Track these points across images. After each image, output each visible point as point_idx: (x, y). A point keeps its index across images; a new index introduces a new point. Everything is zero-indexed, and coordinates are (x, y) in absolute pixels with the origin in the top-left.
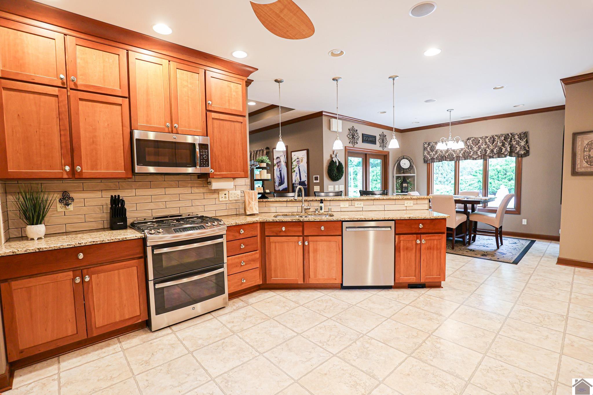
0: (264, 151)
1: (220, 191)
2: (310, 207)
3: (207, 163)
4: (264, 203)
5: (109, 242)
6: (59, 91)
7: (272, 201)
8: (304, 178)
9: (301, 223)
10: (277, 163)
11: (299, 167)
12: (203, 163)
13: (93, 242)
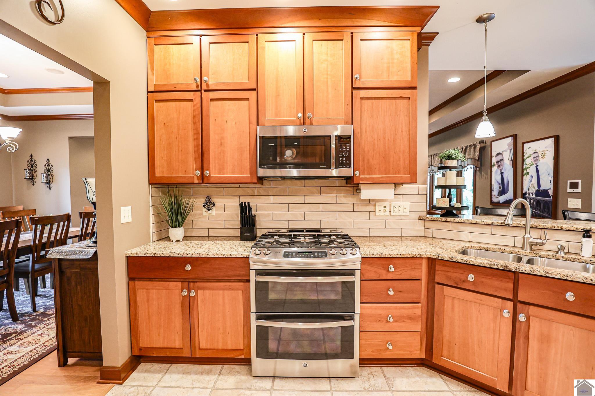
0: (476, 146)
1: (377, 202)
2: (544, 242)
3: (348, 162)
4: (449, 224)
5: (214, 256)
6: (194, 94)
7: (463, 222)
8: (547, 184)
9: (511, 275)
10: (497, 162)
11: (537, 166)
12: (342, 162)
13: (199, 254)
